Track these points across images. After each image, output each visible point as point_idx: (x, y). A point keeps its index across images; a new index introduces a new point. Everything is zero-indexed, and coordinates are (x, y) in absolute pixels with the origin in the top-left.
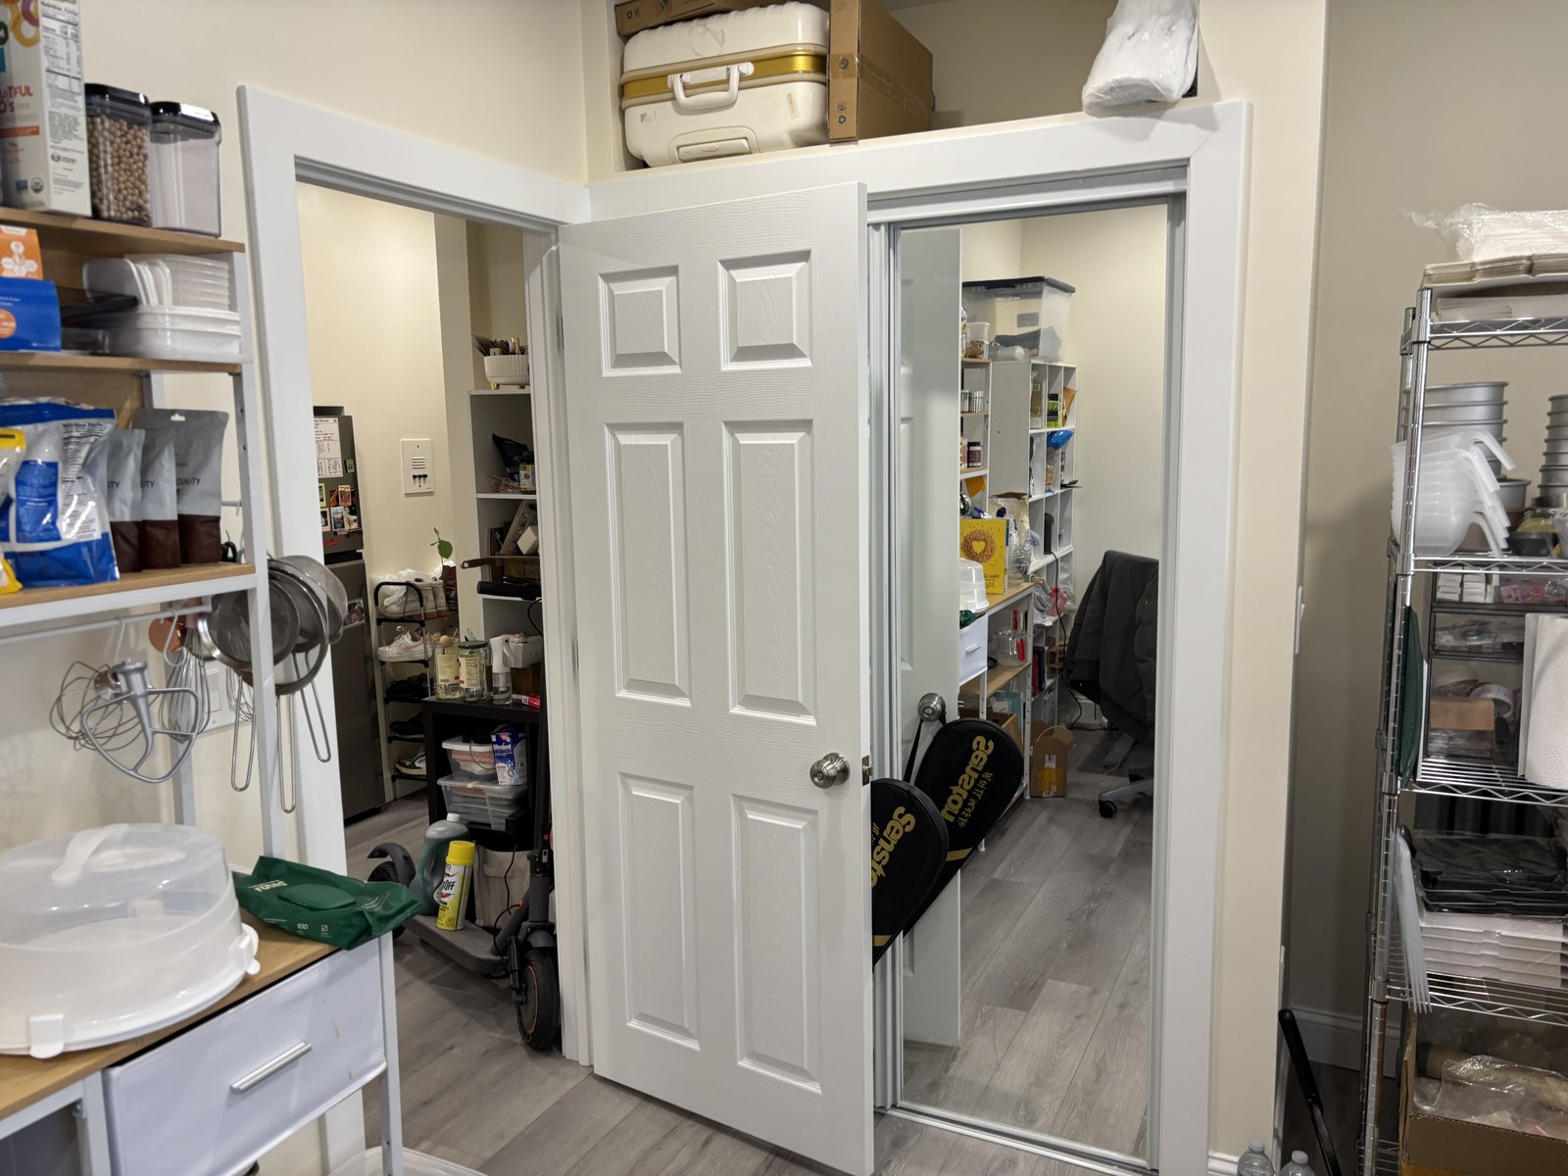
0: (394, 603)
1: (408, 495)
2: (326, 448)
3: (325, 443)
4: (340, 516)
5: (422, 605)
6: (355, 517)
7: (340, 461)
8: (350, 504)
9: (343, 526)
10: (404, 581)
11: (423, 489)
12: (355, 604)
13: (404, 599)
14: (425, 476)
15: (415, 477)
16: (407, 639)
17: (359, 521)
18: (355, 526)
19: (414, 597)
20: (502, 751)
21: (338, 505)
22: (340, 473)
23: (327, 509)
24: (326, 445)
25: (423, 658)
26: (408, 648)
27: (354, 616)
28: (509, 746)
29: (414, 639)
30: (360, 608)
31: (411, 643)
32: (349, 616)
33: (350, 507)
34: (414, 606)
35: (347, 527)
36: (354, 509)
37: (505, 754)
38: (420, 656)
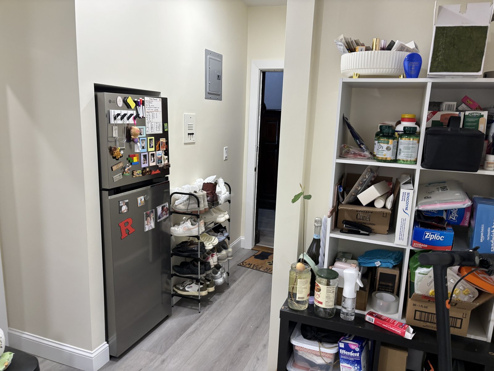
0: (181, 204)
1: (185, 144)
2: (155, 116)
3: (155, 113)
4: (160, 156)
5: (199, 206)
6: (167, 157)
7: (161, 124)
8: (165, 149)
9: (161, 162)
10: (188, 192)
11: (191, 141)
12: (164, 206)
13: (188, 202)
14: (193, 134)
15: (189, 134)
16: (188, 224)
17: (168, 159)
18: (166, 162)
19: (194, 201)
20: (349, 356)
21: (159, 150)
22: (161, 132)
23: (154, 152)
24: (155, 114)
25: (197, 234)
26: (189, 229)
27: (164, 213)
28: (358, 354)
29: (192, 224)
30: (167, 208)
31: (191, 227)
32: (162, 213)
33: (165, 151)
34: (193, 206)
35: (163, 163)
36: (167, 153)
37: (352, 359)
38: (196, 234)
